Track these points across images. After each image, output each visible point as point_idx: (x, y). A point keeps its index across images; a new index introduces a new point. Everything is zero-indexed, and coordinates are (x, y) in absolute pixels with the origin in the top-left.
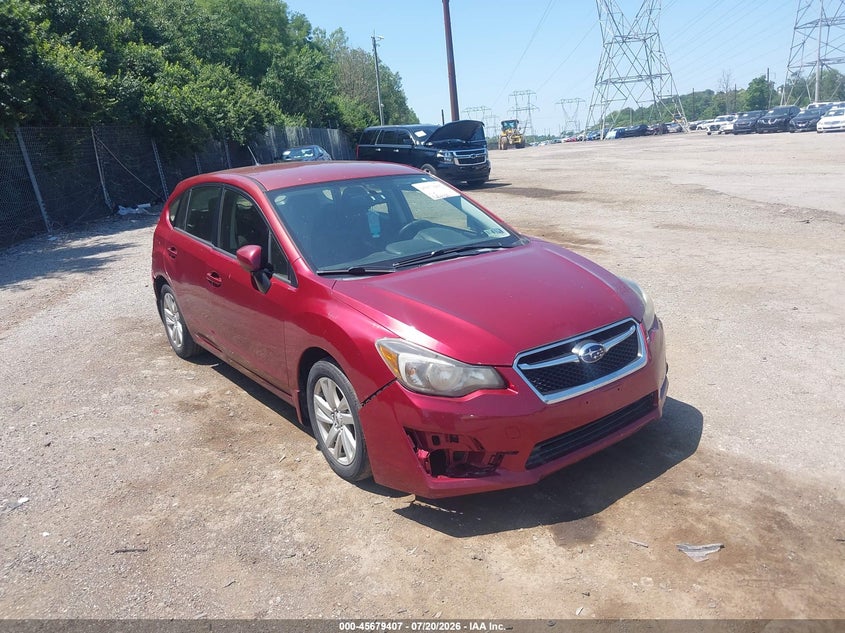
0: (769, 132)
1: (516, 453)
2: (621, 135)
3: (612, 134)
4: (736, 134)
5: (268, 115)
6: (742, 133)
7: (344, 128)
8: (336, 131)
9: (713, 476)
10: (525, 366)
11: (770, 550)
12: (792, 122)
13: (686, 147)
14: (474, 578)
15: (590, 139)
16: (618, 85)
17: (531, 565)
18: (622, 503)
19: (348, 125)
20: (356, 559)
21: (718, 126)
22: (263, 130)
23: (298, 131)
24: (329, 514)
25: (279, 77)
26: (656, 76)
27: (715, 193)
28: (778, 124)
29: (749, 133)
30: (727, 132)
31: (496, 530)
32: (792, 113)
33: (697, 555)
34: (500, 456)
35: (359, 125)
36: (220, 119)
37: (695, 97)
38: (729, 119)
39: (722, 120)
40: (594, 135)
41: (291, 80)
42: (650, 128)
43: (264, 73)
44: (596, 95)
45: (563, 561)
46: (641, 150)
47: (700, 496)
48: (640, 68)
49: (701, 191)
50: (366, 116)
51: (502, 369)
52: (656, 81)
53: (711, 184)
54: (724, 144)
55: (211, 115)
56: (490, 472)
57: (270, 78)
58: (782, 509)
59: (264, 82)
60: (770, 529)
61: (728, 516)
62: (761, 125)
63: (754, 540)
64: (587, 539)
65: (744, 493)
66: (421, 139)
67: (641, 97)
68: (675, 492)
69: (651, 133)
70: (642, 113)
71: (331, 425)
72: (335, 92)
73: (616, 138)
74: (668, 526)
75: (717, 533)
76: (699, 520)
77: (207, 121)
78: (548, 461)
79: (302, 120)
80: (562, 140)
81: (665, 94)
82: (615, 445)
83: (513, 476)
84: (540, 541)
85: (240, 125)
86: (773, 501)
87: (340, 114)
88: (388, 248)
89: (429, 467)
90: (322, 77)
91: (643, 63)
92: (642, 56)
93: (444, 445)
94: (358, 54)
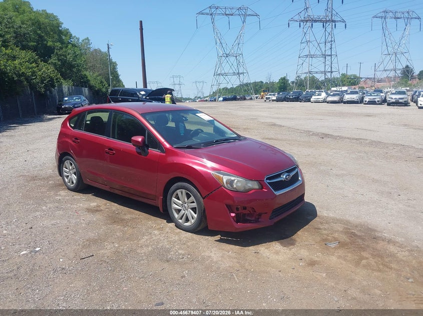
0: (291, 101)
1: (266, 213)
2: (225, 100)
3: (221, 99)
4: (277, 101)
5: (57, 79)
6: (280, 101)
7: (91, 88)
8: (86, 89)
9: (327, 223)
10: (268, 181)
11: (354, 242)
12: (300, 97)
13: (259, 106)
14: (259, 259)
15: (211, 101)
16: (224, 76)
17: (277, 253)
18: (299, 233)
19: (93, 86)
20: (210, 257)
21: (269, 98)
22: (54, 86)
23: (69, 88)
24: (189, 244)
25: (59, 60)
26: (241, 73)
27: (281, 126)
28: (295, 98)
29: (282, 101)
30: (273, 100)
31: (258, 244)
32: (300, 94)
33: (333, 245)
34: (260, 215)
35: (98, 86)
36: (34, 79)
37: (255, 84)
38: (274, 95)
39: (270, 95)
40: (213, 98)
41: (66, 62)
42: (238, 97)
43: (50, 57)
44: (214, 80)
45: (288, 251)
46: (238, 107)
47: (325, 229)
48: (234, 69)
49: (274, 125)
50: (102, 82)
51: (261, 182)
52: (241, 76)
53: (278, 122)
54: (274, 106)
55: (28, 77)
56: (257, 221)
57: (53, 59)
58: (354, 231)
59: (50, 62)
60: (351, 237)
61: (337, 234)
62: (288, 98)
63: (348, 240)
64: (293, 244)
65: (339, 227)
66: (143, 95)
67: (233, 82)
68: (316, 228)
69: (238, 100)
70: (232, 90)
71: (181, 210)
72: (86, 69)
73: (223, 101)
74: (318, 239)
75: (335, 239)
76: (328, 236)
77: (27, 79)
78: (275, 217)
79: (71, 83)
80: (197, 100)
81: (245, 82)
82: (288, 216)
83: (265, 222)
84: (276, 246)
85: (42, 83)
86: (349, 229)
87: (88, 81)
88: (193, 139)
89: (235, 220)
90: (79, 61)
91: (236, 67)
92: (235, 64)
93: (241, 211)
94: (97, 51)
